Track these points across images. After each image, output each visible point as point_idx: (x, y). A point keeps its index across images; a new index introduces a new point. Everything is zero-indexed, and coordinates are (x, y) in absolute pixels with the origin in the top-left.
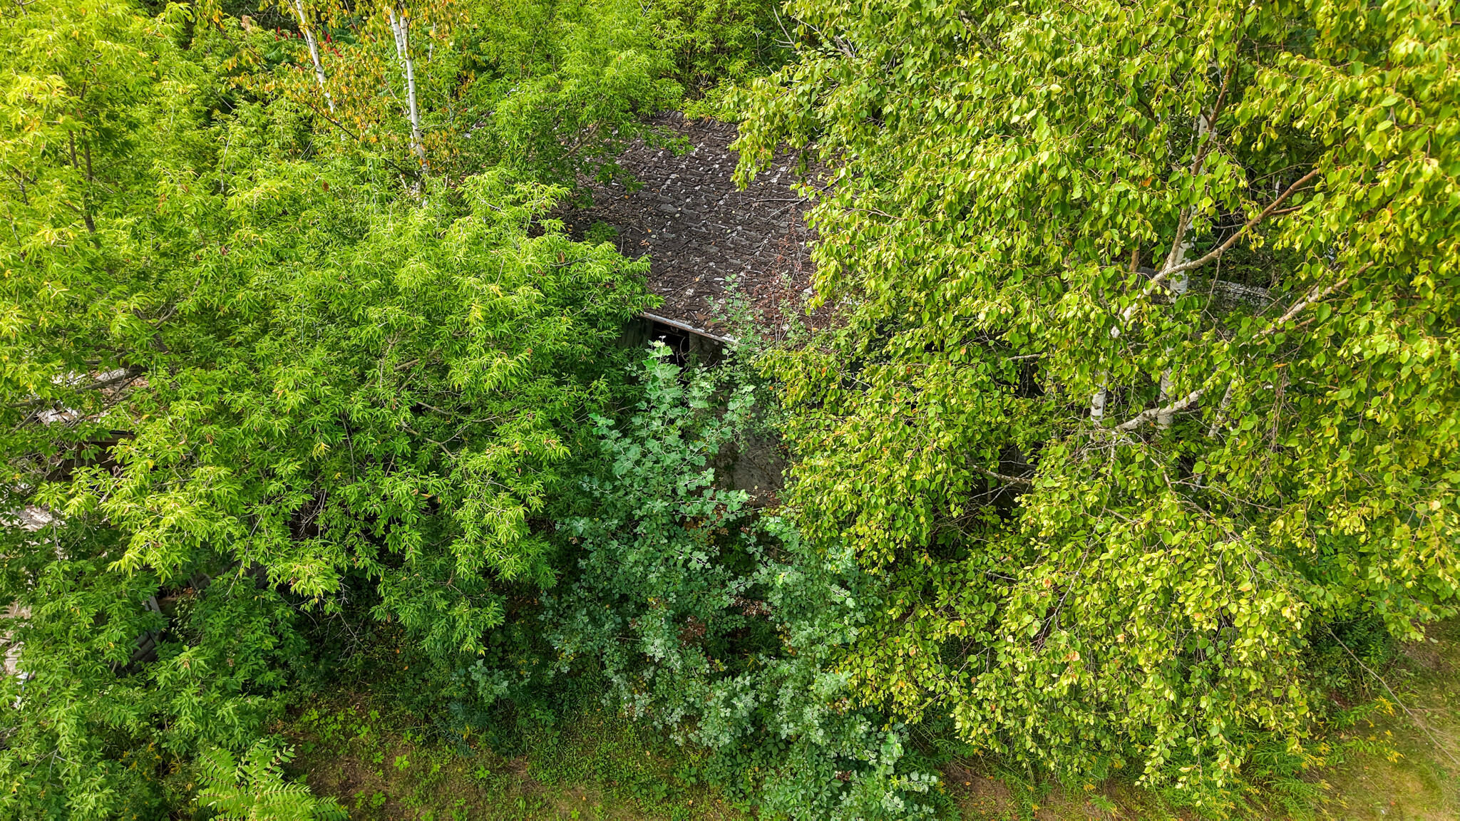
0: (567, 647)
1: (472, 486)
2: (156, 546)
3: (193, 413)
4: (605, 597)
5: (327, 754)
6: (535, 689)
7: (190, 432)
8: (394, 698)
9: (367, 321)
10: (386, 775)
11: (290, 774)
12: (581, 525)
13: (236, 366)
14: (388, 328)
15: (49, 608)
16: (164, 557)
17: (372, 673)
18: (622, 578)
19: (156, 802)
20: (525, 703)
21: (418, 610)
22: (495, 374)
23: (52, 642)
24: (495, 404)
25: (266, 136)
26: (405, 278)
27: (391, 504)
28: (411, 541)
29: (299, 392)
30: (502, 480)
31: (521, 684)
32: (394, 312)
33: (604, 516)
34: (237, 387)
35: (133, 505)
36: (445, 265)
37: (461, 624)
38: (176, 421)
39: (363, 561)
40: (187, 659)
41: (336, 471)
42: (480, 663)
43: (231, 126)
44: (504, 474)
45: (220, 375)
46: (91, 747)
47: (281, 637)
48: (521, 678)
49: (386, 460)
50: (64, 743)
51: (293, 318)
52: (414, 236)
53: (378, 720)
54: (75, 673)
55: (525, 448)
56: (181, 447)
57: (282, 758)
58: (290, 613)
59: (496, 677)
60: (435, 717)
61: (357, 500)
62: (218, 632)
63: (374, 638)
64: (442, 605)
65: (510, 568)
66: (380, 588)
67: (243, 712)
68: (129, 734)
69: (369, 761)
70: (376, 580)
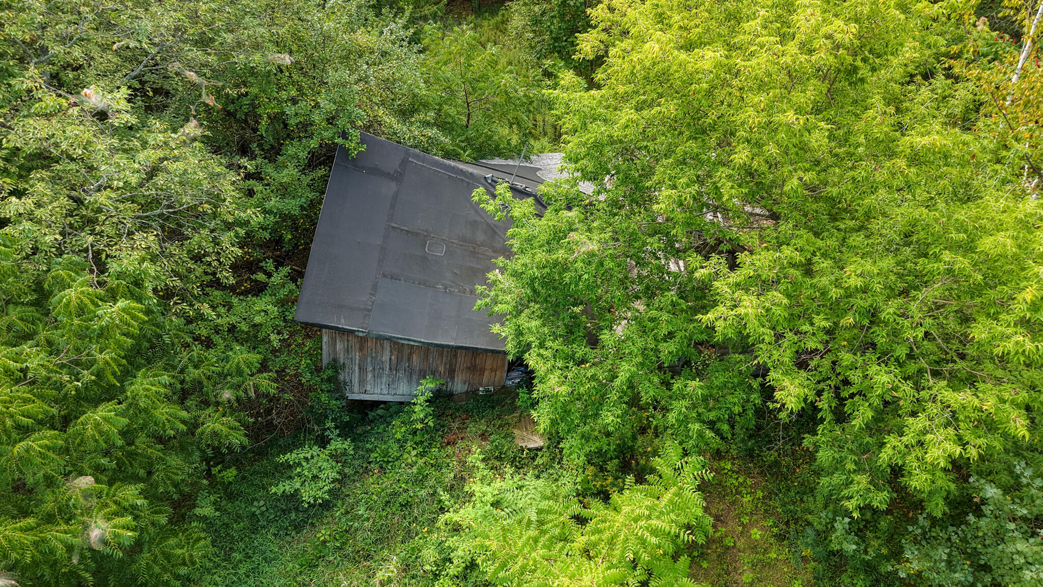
0: (915, 563)
1: (933, 409)
2: (725, 320)
3: (791, 258)
4: (973, 556)
5: (720, 493)
6: (869, 568)
7: (783, 268)
8: (777, 495)
9: (937, 258)
10: (742, 533)
11: (703, 487)
12: (992, 492)
13: (833, 243)
14: (950, 271)
15: (654, 313)
16: (725, 328)
17: (773, 470)
18: (998, 553)
19: (630, 444)
20: (856, 570)
21: (834, 458)
22: (1010, 346)
23: (644, 331)
24: (990, 366)
25: (941, 105)
26: (986, 244)
27: (867, 383)
28: (863, 414)
29: (860, 279)
30: (957, 420)
31: (863, 556)
32: (962, 263)
33: (1017, 500)
34: (825, 255)
35: (729, 290)
36: (1026, 248)
37: (854, 488)
38: (779, 258)
39: (823, 404)
40: (694, 386)
41: (845, 340)
42: (847, 520)
43: (923, 89)
44: (961, 417)
45: (820, 243)
46: (625, 393)
47: (744, 411)
48: (866, 552)
49: (885, 354)
50: (617, 382)
51: (884, 231)
52: (1016, 218)
53: (759, 499)
54: (643, 353)
55: (992, 411)
56: (772, 274)
57: (704, 475)
58: (758, 401)
59: (850, 537)
60: (792, 526)
61: (847, 366)
62: (716, 383)
63: (789, 452)
64: (851, 466)
65: (918, 481)
66: (820, 427)
67: (701, 435)
68: (640, 401)
69: (739, 516)
70: (822, 420)
